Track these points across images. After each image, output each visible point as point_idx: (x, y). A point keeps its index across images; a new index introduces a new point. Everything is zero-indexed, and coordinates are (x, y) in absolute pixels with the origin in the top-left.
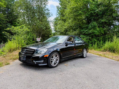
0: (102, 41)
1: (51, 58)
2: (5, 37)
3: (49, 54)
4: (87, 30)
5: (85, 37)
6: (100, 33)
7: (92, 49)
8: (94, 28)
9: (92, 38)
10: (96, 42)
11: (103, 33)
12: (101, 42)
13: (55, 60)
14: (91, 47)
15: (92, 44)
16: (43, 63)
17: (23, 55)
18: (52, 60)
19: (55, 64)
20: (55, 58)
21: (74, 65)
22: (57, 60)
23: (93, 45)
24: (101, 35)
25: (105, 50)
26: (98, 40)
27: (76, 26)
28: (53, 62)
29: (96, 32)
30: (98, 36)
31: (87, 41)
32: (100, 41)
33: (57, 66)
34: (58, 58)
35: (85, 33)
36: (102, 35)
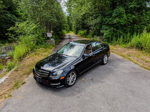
0: (130, 32)
1: (68, 78)
2: (10, 39)
3: (66, 74)
4: (110, 19)
5: (108, 28)
6: (127, 22)
7: (116, 44)
8: (120, 16)
9: (117, 29)
10: (121, 34)
11: (131, 21)
12: (129, 34)
13: (72, 78)
14: (116, 41)
15: (117, 37)
16: (60, 85)
17: (38, 76)
18: (68, 80)
19: (72, 82)
20: (71, 77)
21: (92, 80)
22: (74, 78)
23: (117, 39)
24: (128, 24)
25: (132, 47)
26: (124, 31)
27: (96, 14)
28: (70, 81)
29: (122, 22)
30: (125, 26)
31: (111, 34)
32: (127, 33)
33: (74, 84)
34: (75, 75)
35: (108, 23)
36: (130, 24)
